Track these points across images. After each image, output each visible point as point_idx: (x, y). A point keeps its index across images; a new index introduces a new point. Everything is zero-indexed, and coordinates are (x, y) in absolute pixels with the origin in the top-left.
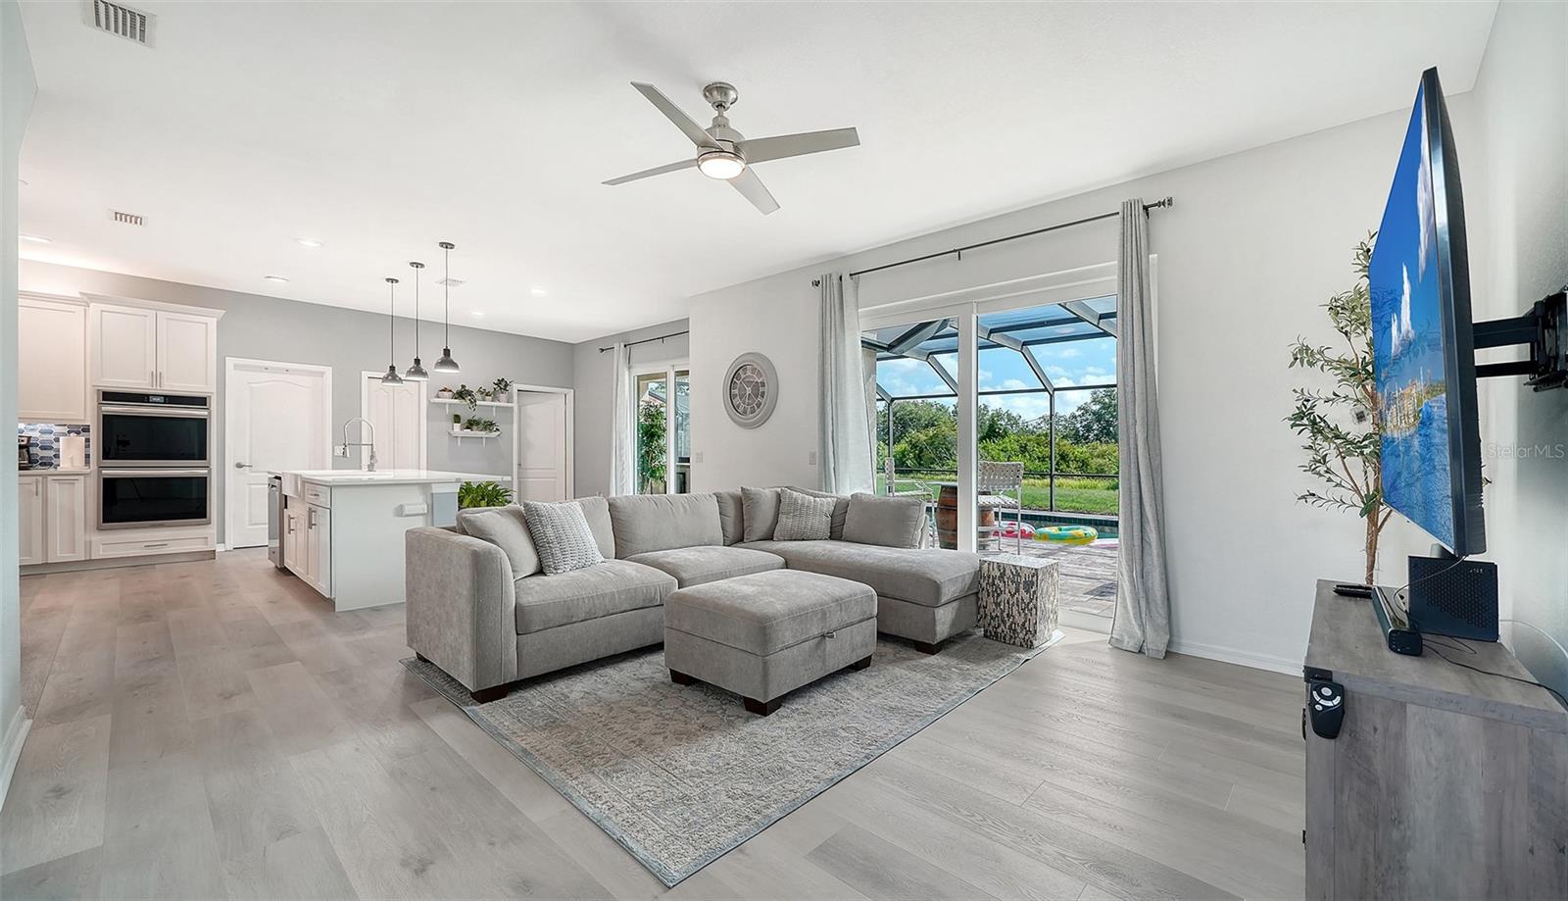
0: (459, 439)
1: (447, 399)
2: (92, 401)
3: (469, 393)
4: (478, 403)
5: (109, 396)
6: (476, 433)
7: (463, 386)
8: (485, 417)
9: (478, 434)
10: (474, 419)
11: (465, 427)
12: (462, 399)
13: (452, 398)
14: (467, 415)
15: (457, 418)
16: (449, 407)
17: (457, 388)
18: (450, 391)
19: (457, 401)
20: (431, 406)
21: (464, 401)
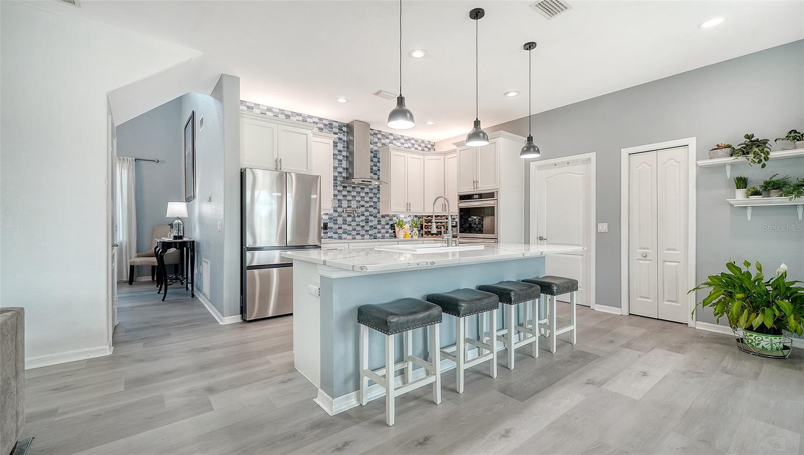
0: (749, 212)
1: (724, 159)
2: (457, 198)
3: (762, 144)
4: (772, 155)
5: (463, 198)
6: (776, 200)
7: (747, 137)
8: (795, 174)
9: (784, 201)
10: (768, 180)
11: (756, 193)
12: (748, 153)
13: (732, 155)
14: (757, 175)
15: (742, 182)
16: (728, 168)
17: (739, 141)
18: (729, 146)
19: (741, 159)
20: (703, 171)
21: (751, 156)
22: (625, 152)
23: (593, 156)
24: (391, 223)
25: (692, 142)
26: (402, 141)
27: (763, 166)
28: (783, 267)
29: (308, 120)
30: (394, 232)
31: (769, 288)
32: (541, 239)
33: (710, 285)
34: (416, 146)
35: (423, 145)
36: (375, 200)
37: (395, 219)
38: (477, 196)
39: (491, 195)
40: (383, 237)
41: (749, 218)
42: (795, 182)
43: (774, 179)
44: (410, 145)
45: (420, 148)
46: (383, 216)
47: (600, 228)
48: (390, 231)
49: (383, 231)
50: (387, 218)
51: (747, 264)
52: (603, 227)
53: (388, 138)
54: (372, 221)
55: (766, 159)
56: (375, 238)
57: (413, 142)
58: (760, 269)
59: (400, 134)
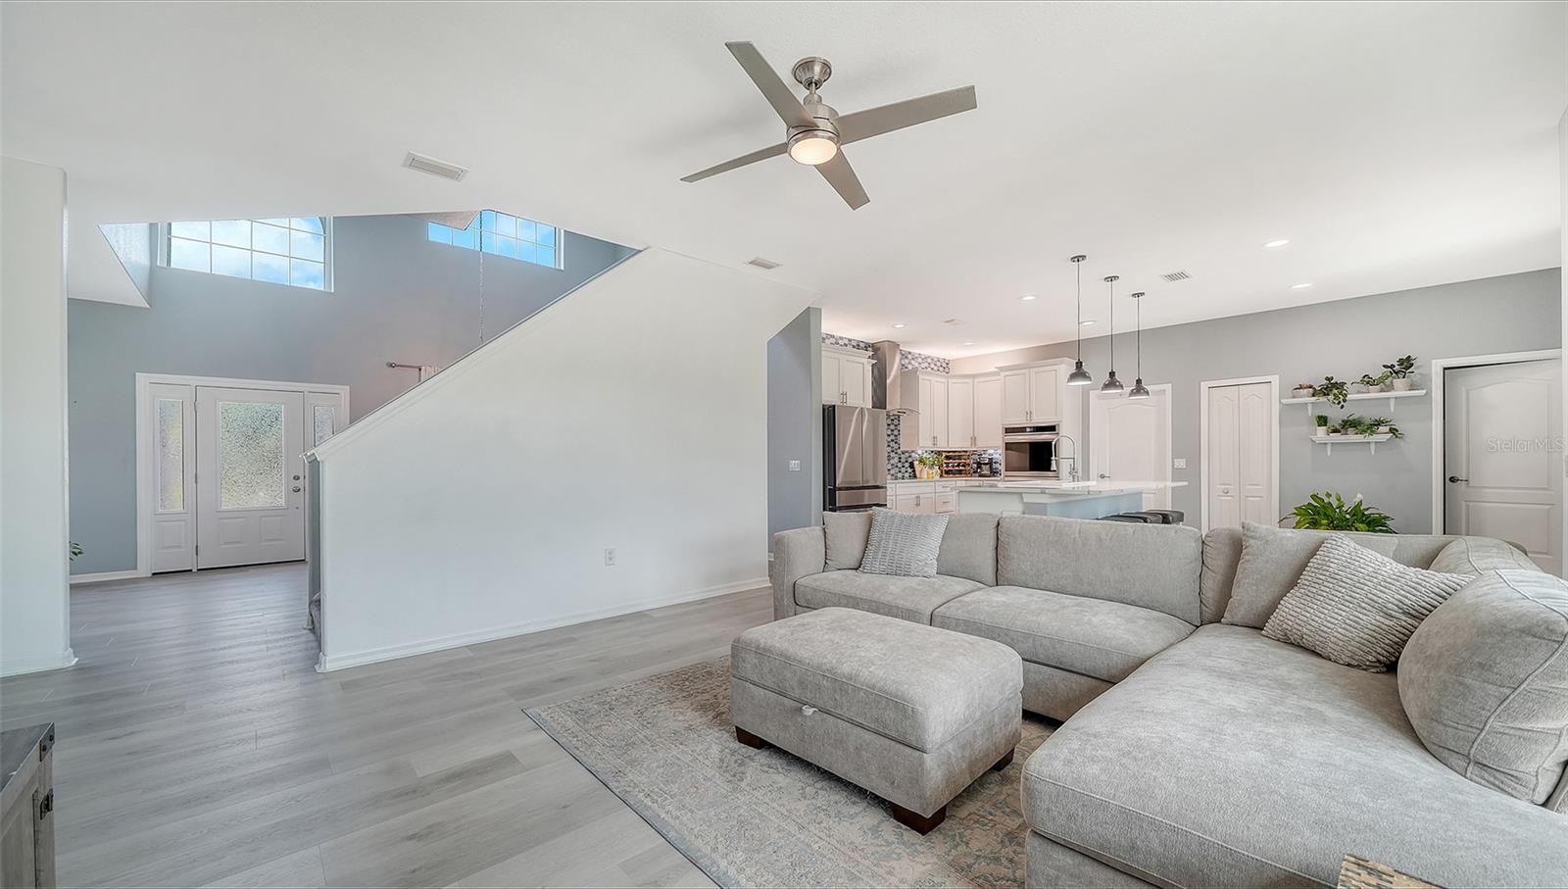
0: (1329, 447)
1: (1305, 398)
2: (1001, 431)
3: (1340, 386)
4: (1349, 397)
5: (1008, 431)
6: (1352, 437)
7: (1327, 379)
8: (1368, 414)
9: (1360, 438)
10: (1346, 418)
11: (1336, 431)
12: (1328, 395)
13: (1313, 396)
14: (1336, 415)
15: (1323, 421)
16: (1310, 407)
17: (1319, 382)
18: (1311, 387)
19: (1323, 399)
20: (1285, 409)
21: (1331, 397)
22: (1204, 386)
23: (1168, 387)
24: (910, 460)
25: (1275, 379)
26: (920, 360)
27: (1342, 407)
28: (1360, 496)
29: (840, 342)
30: (914, 471)
31: (1348, 516)
32: (1103, 477)
33: (1297, 515)
34: (932, 366)
35: (938, 364)
36: (896, 433)
37: (913, 454)
38: (1028, 430)
39: (1052, 429)
40: (903, 478)
41: (1329, 453)
42: (1368, 422)
43: (1351, 418)
44: (926, 365)
45: (936, 368)
46: (903, 453)
47: (1176, 464)
48: (910, 470)
49: (903, 470)
50: (907, 454)
51: (1329, 495)
52: (1181, 463)
53: (907, 358)
54: (893, 458)
55: (1344, 401)
56: (896, 479)
57: (929, 360)
58: (1339, 500)
59: (918, 352)
